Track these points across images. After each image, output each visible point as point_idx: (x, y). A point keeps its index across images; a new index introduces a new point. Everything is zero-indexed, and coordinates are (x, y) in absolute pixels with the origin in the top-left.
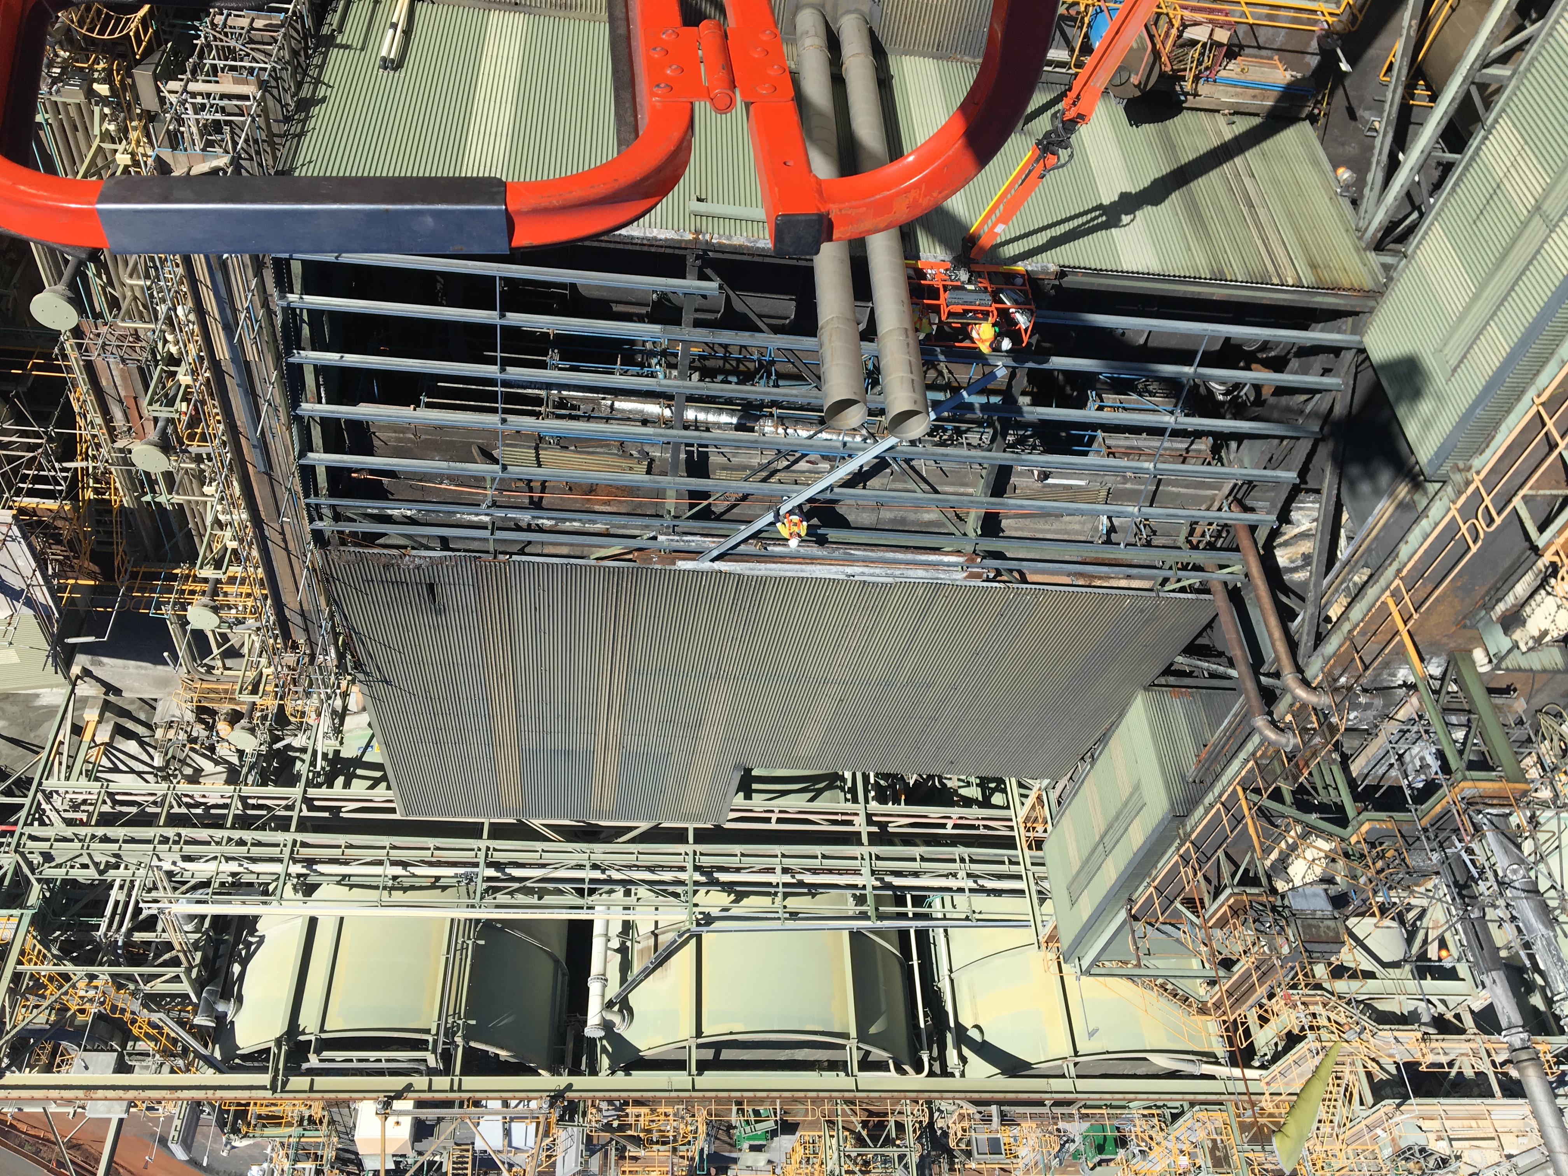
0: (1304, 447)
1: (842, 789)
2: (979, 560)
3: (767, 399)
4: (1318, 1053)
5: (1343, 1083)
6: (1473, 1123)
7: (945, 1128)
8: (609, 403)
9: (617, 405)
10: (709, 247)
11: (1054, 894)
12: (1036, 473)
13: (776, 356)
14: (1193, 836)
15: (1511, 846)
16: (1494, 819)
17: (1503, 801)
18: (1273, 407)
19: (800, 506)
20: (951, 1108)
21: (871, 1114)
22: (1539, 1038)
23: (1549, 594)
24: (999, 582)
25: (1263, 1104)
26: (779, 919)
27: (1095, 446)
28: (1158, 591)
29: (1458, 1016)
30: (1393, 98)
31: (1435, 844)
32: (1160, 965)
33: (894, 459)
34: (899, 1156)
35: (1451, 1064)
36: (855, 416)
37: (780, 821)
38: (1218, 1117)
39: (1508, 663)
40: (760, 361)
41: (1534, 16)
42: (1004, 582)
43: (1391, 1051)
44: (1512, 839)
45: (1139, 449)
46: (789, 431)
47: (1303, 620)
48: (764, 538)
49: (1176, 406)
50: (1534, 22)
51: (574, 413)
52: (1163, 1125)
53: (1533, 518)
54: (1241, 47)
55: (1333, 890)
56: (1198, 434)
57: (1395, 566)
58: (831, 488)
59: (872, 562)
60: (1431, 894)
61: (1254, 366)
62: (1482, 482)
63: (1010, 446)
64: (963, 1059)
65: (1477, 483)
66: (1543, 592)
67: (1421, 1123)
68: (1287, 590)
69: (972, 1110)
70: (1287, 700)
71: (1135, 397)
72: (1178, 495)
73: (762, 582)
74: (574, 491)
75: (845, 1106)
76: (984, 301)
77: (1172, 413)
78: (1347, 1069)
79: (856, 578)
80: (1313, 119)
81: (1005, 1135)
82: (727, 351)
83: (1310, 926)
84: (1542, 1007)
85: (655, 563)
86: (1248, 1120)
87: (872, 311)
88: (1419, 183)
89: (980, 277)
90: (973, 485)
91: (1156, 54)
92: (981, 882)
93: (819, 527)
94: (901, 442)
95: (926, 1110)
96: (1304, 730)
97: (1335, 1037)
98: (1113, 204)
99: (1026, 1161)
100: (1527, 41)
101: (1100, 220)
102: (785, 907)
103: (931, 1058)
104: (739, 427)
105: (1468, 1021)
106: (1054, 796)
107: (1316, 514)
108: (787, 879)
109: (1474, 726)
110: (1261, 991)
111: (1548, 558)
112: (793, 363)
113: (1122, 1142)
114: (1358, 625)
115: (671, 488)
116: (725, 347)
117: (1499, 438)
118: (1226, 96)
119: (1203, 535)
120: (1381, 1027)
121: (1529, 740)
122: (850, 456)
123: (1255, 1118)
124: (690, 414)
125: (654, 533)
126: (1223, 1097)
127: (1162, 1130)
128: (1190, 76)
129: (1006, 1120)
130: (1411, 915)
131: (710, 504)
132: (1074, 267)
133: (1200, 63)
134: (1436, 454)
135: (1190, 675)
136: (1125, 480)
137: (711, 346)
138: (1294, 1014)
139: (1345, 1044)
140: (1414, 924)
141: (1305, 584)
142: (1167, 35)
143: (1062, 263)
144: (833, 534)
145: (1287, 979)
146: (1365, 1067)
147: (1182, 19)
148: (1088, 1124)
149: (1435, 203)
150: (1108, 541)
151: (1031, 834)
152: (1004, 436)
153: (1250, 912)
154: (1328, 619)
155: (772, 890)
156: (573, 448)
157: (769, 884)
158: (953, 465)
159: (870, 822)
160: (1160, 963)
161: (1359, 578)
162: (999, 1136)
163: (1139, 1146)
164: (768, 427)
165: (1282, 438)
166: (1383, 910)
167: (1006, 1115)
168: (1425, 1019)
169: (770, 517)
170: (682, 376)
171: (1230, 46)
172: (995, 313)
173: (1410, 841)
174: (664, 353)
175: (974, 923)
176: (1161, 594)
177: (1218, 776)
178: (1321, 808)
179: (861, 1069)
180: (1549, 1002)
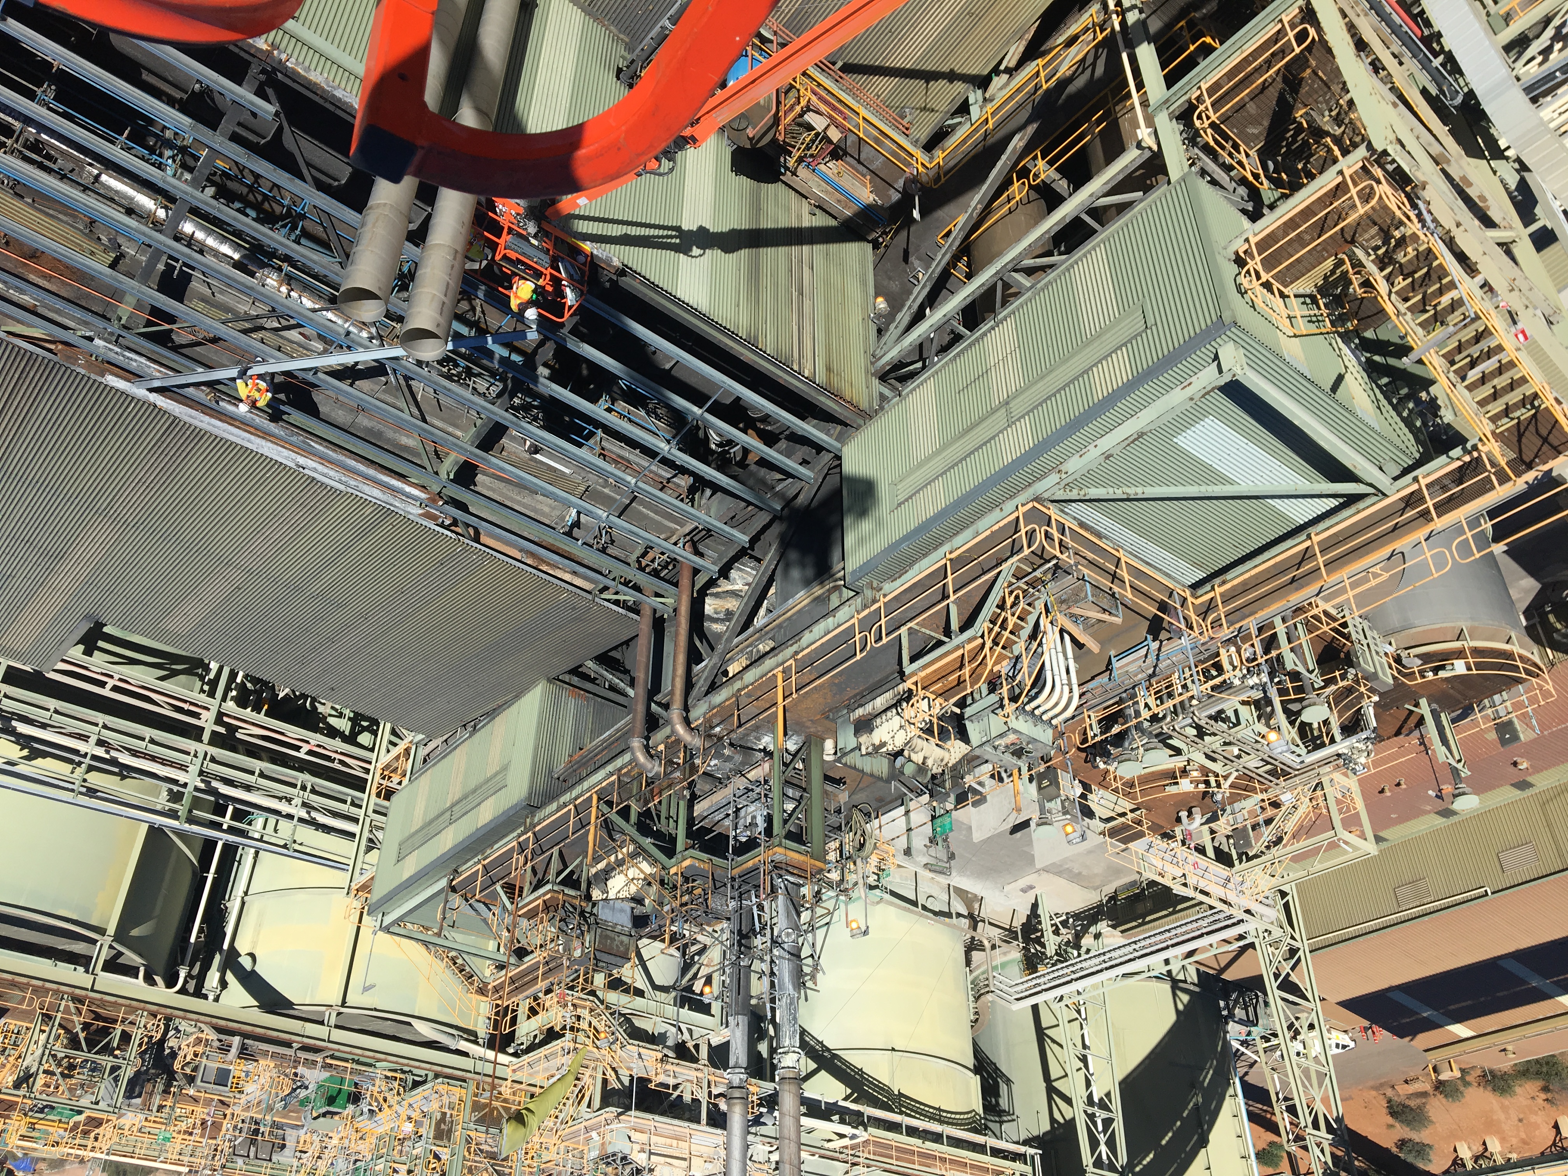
0: (764, 518)
1: (202, 678)
2: (441, 503)
3: (282, 251)
4: (569, 1053)
5: (580, 1084)
6: (674, 1142)
7: (176, 1049)
8: (96, 172)
9: (104, 178)
10: (280, 67)
11: (384, 847)
12: (528, 443)
13: (309, 211)
14: (537, 828)
15: (794, 913)
16: (789, 885)
17: (802, 872)
18: (752, 474)
19: (273, 375)
20: (190, 1030)
21: (98, 1017)
22: (753, 1081)
23: (898, 714)
24: (452, 531)
25: (502, 1089)
26: (73, 791)
27: (591, 442)
28: (596, 595)
29: (697, 1047)
30: (941, 259)
31: (736, 894)
32: (459, 939)
33: (395, 370)
34: (112, 1067)
35: (676, 1087)
36: (370, 311)
37: (115, 689)
38: (457, 1092)
39: (848, 759)
40: (289, 209)
41: (1063, 249)
42: (457, 533)
43: (632, 1065)
44: (796, 906)
45: (629, 462)
46: (292, 293)
47: (706, 666)
48: (220, 391)
49: (674, 437)
50: (1060, 254)
51: (47, 163)
52: (402, 1089)
53: (910, 648)
54: (846, 153)
55: (639, 910)
56: (683, 470)
57: (795, 648)
58: (316, 370)
59: (329, 462)
60: (716, 935)
61: (750, 431)
62: (885, 604)
63: (513, 407)
64: (224, 984)
65: (881, 604)
66: (894, 711)
67: (632, 1134)
68: (703, 636)
69: (212, 1036)
70: (667, 731)
71: (643, 413)
72: (646, 517)
73: (199, 434)
74: (10, 248)
75: (71, 1004)
76: (542, 262)
77: (668, 442)
78: (588, 1072)
79: (306, 471)
80: (876, 245)
81: (237, 1068)
82: (256, 181)
83: (607, 937)
84: (765, 1055)
85: (79, 365)
86: (483, 1101)
87: (429, 217)
88: (932, 340)
89: (547, 237)
90: (465, 431)
91: (776, 120)
92: (314, 814)
93: (284, 403)
94: (408, 357)
95: (162, 1026)
96: (670, 762)
97: (587, 1041)
98: (690, 232)
99: (249, 1098)
100: (1051, 266)
101: (673, 241)
102: (85, 780)
103: (189, 976)
104: (238, 265)
105: (704, 1053)
106: (423, 752)
107: (750, 580)
108: (100, 752)
109: (803, 804)
110: (542, 985)
111: (908, 684)
112: (324, 228)
113: (355, 1098)
114: (747, 687)
115: (132, 294)
116: (257, 176)
117: (910, 574)
118: (817, 188)
119: (653, 561)
120: (631, 1041)
121: (839, 828)
122: (349, 347)
123: (491, 1100)
124: (188, 227)
125: (92, 334)
126: (469, 1075)
127: (399, 1094)
128: (796, 154)
129: (245, 1054)
130: (694, 948)
131: (171, 330)
132: (635, 272)
133: (808, 148)
134: (861, 567)
135: (593, 681)
136: (606, 484)
137: (241, 169)
138: (561, 1012)
139: (595, 1050)
140: (692, 958)
141: (719, 636)
142: (792, 108)
143: (626, 263)
144: (296, 416)
145: (568, 980)
146: (604, 1074)
147: (809, 101)
148: (327, 1074)
149: (939, 361)
150: (569, 534)
151: (385, 782)
152: (512, 396)
153: (561, 912)
154: (725, 673)
155: (77, 759)
156: (30, 201)
157: (76, 752)
158: (450, 401)
159: (219, 720)
160: (459, 937)
161: (763, 647)
162: (231, 1067)
163: (370, 1105)
164: (272, 280)
165: (749, 503)
166: (673, 939)
167: (246, 1049)
168: (670, 1042)
169: (233, 372)
170: (194, 183)
171: (837, 147)
172: (548, 277)
173: (718, 885)
174: (183, 150)
175: (290, 853)
176: (597, 599)
177: (581, 780)
178: (658, 836)
179: (105, 969)
180: (772, 1051)
